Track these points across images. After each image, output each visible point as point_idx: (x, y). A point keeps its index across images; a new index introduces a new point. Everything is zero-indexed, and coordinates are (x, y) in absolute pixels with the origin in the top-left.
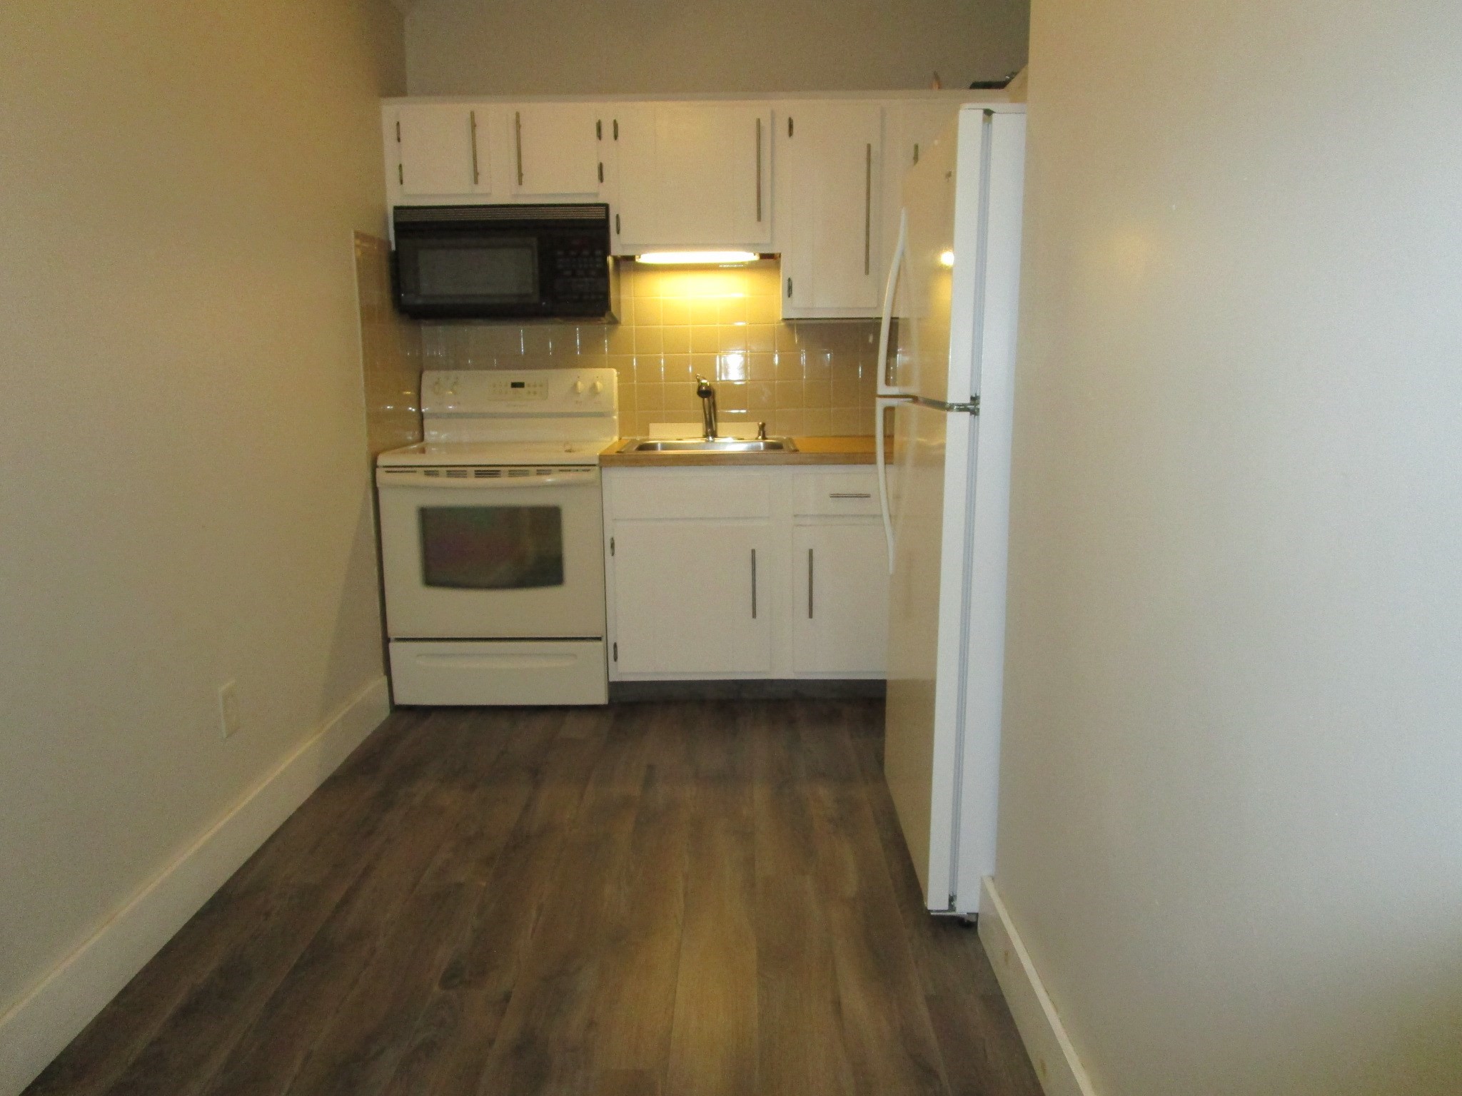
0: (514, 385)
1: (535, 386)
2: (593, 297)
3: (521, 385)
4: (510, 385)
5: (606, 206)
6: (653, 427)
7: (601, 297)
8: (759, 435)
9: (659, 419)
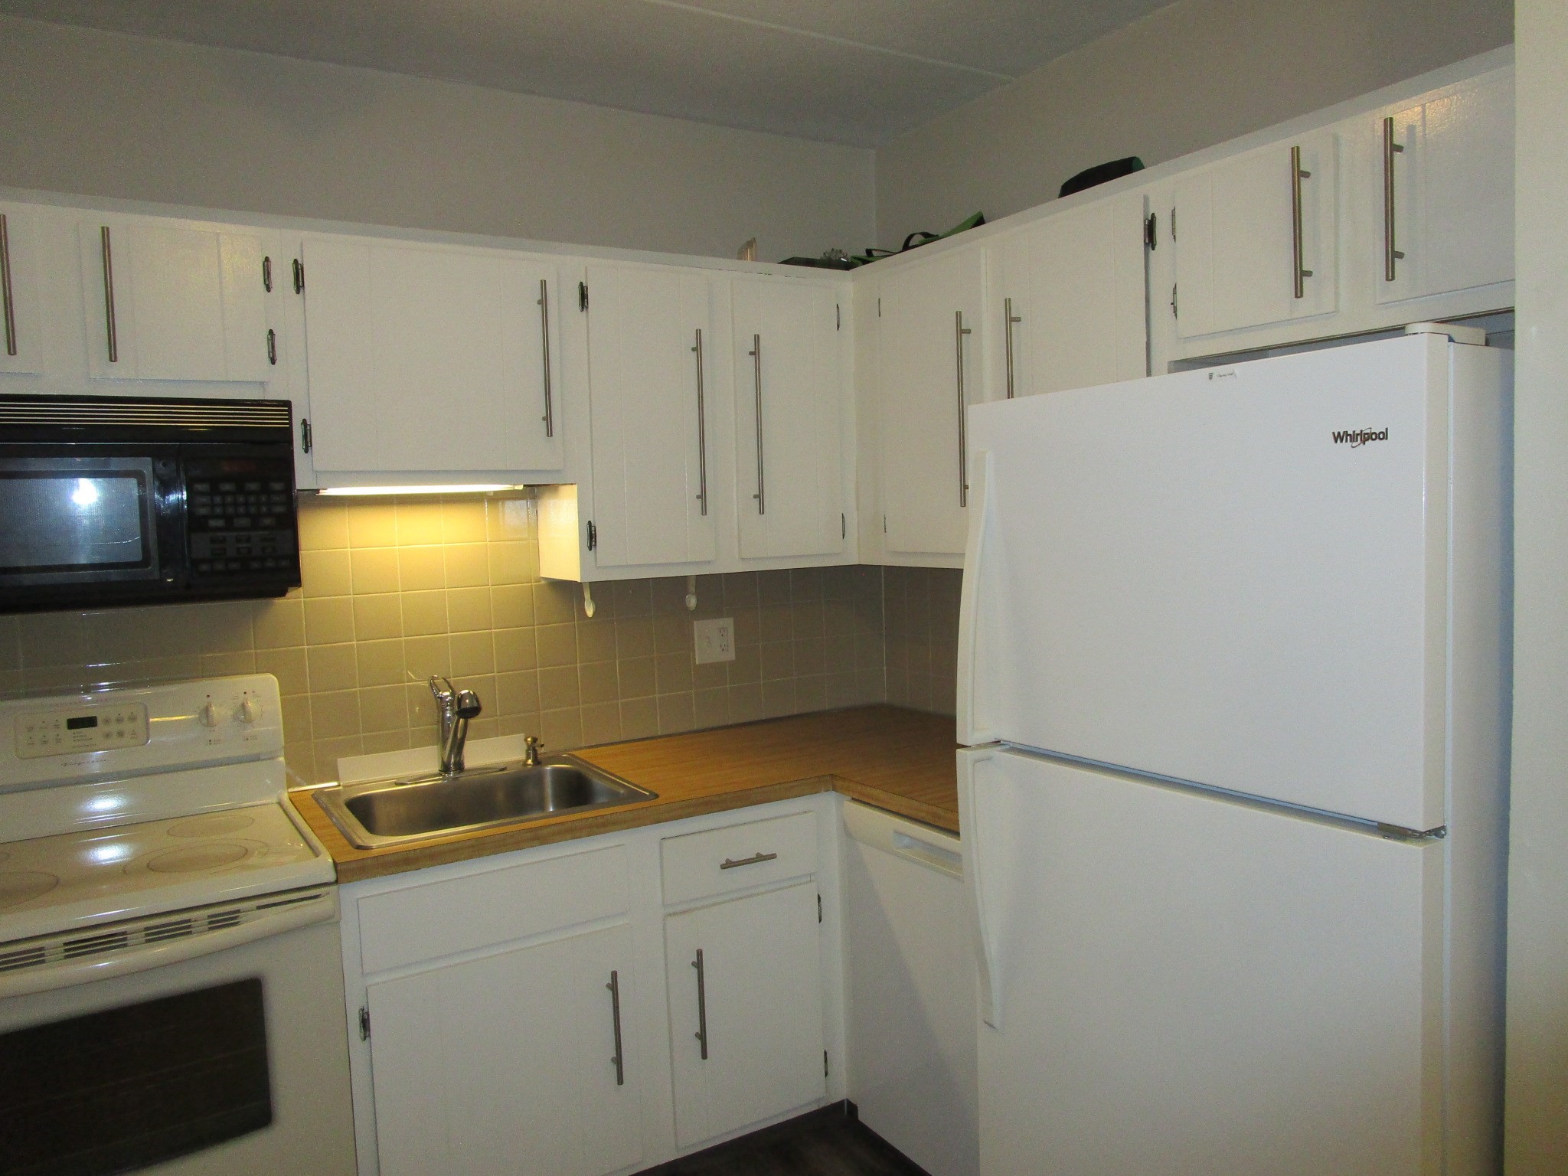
0: (73, 724)
1: (119, 720)
2: (270, 564)
3: (91, 722)
4: (65, 724)
5: (287, 404)
6: (344, 763)
7: (284, 563)
8: (528, 758)
9: (354, 748)
